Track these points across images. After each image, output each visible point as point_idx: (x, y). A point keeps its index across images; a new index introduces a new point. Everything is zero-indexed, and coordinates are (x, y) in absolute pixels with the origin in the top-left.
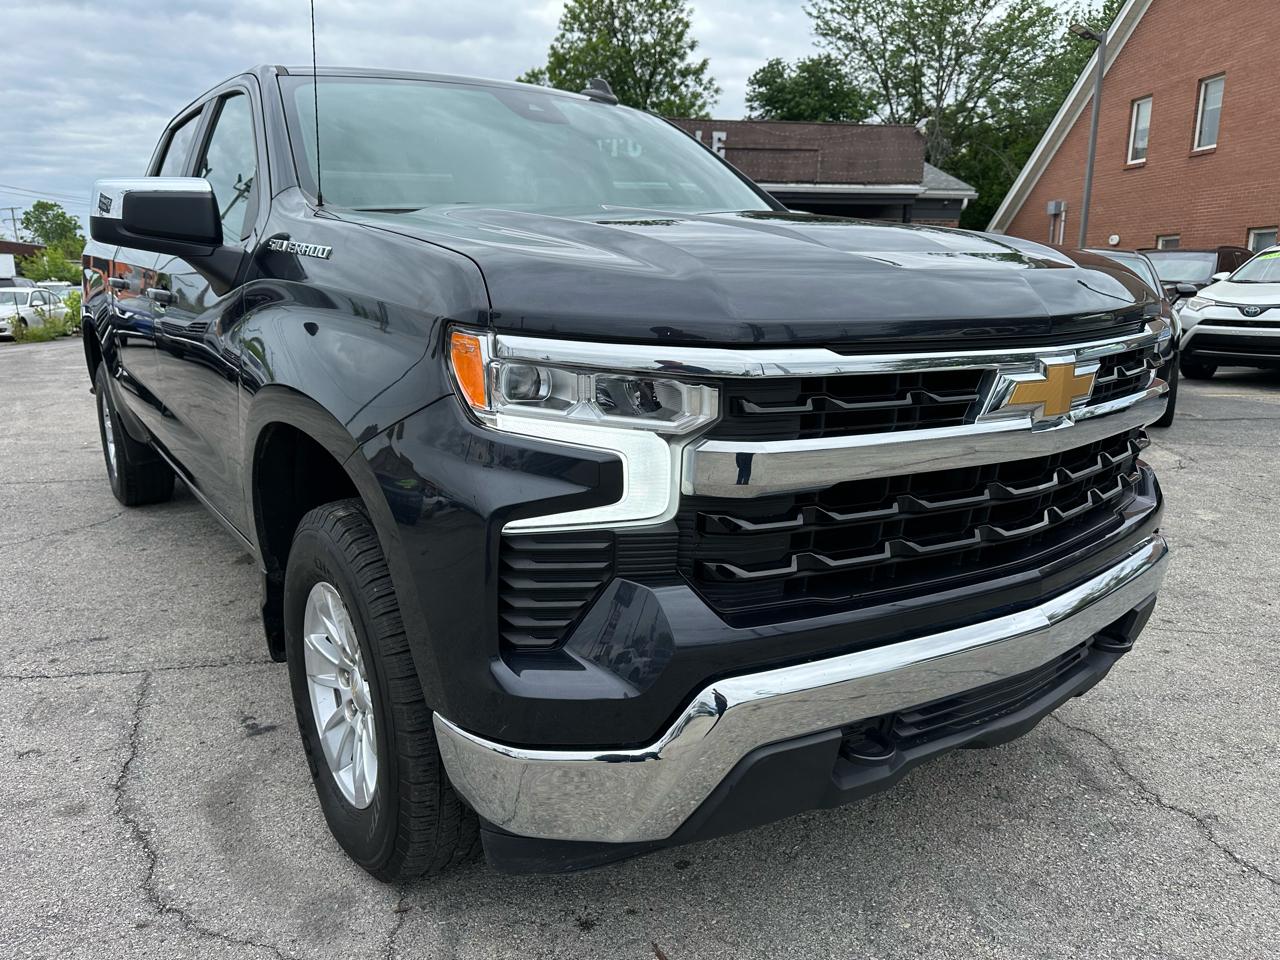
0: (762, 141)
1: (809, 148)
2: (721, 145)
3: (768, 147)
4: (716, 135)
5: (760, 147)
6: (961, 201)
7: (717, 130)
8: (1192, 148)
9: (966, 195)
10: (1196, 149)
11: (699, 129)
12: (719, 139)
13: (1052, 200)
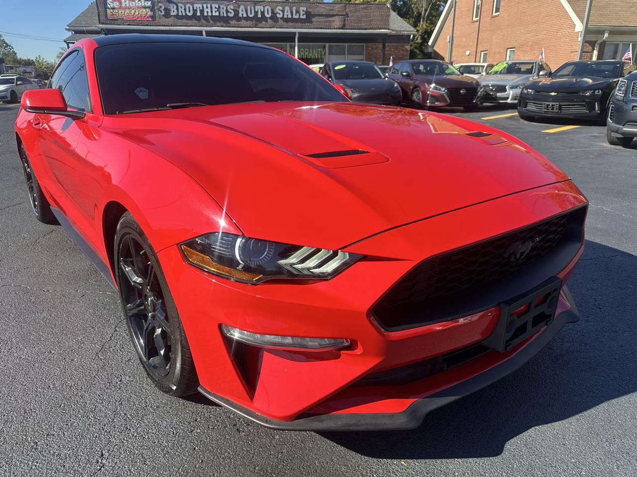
0: (321, 11)
1: (341, 14)
2: (304, 13)
3: (324, 13)
4: (302, 9)
5: (320, 13)
6: (410, 36)
7: (302, 6)
8: (492, 14)
9: (412, 34)
10: (494, 14)
11: (294, 6)
12: (303, 11)
13: (448, 35)
